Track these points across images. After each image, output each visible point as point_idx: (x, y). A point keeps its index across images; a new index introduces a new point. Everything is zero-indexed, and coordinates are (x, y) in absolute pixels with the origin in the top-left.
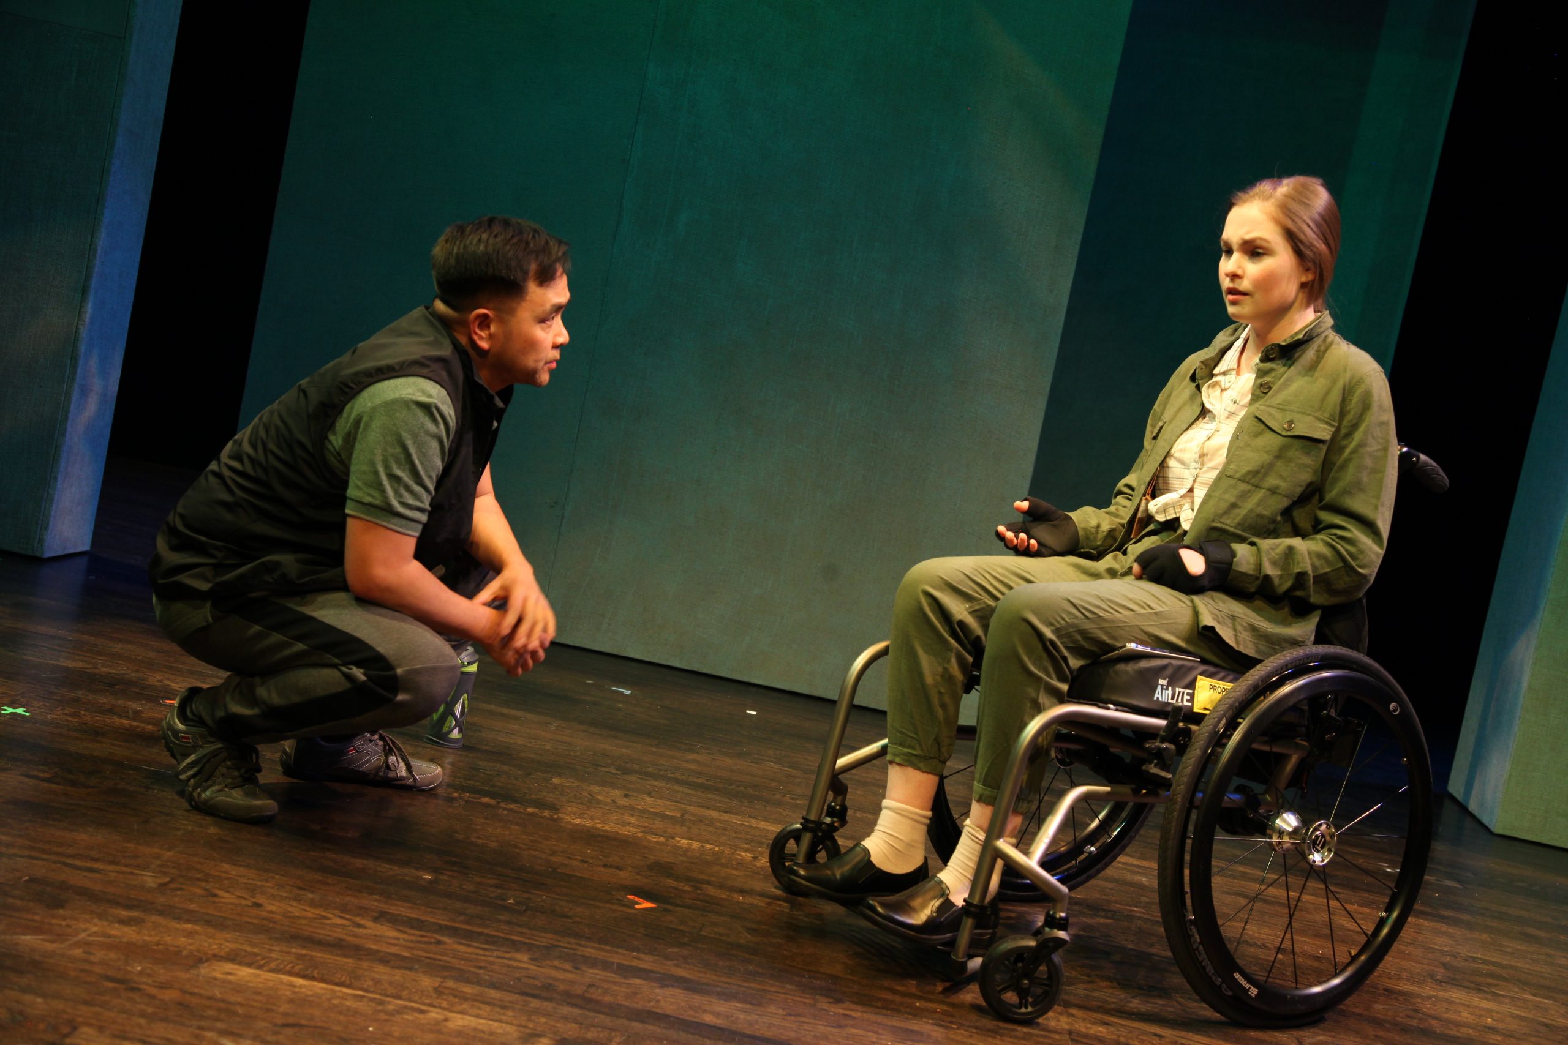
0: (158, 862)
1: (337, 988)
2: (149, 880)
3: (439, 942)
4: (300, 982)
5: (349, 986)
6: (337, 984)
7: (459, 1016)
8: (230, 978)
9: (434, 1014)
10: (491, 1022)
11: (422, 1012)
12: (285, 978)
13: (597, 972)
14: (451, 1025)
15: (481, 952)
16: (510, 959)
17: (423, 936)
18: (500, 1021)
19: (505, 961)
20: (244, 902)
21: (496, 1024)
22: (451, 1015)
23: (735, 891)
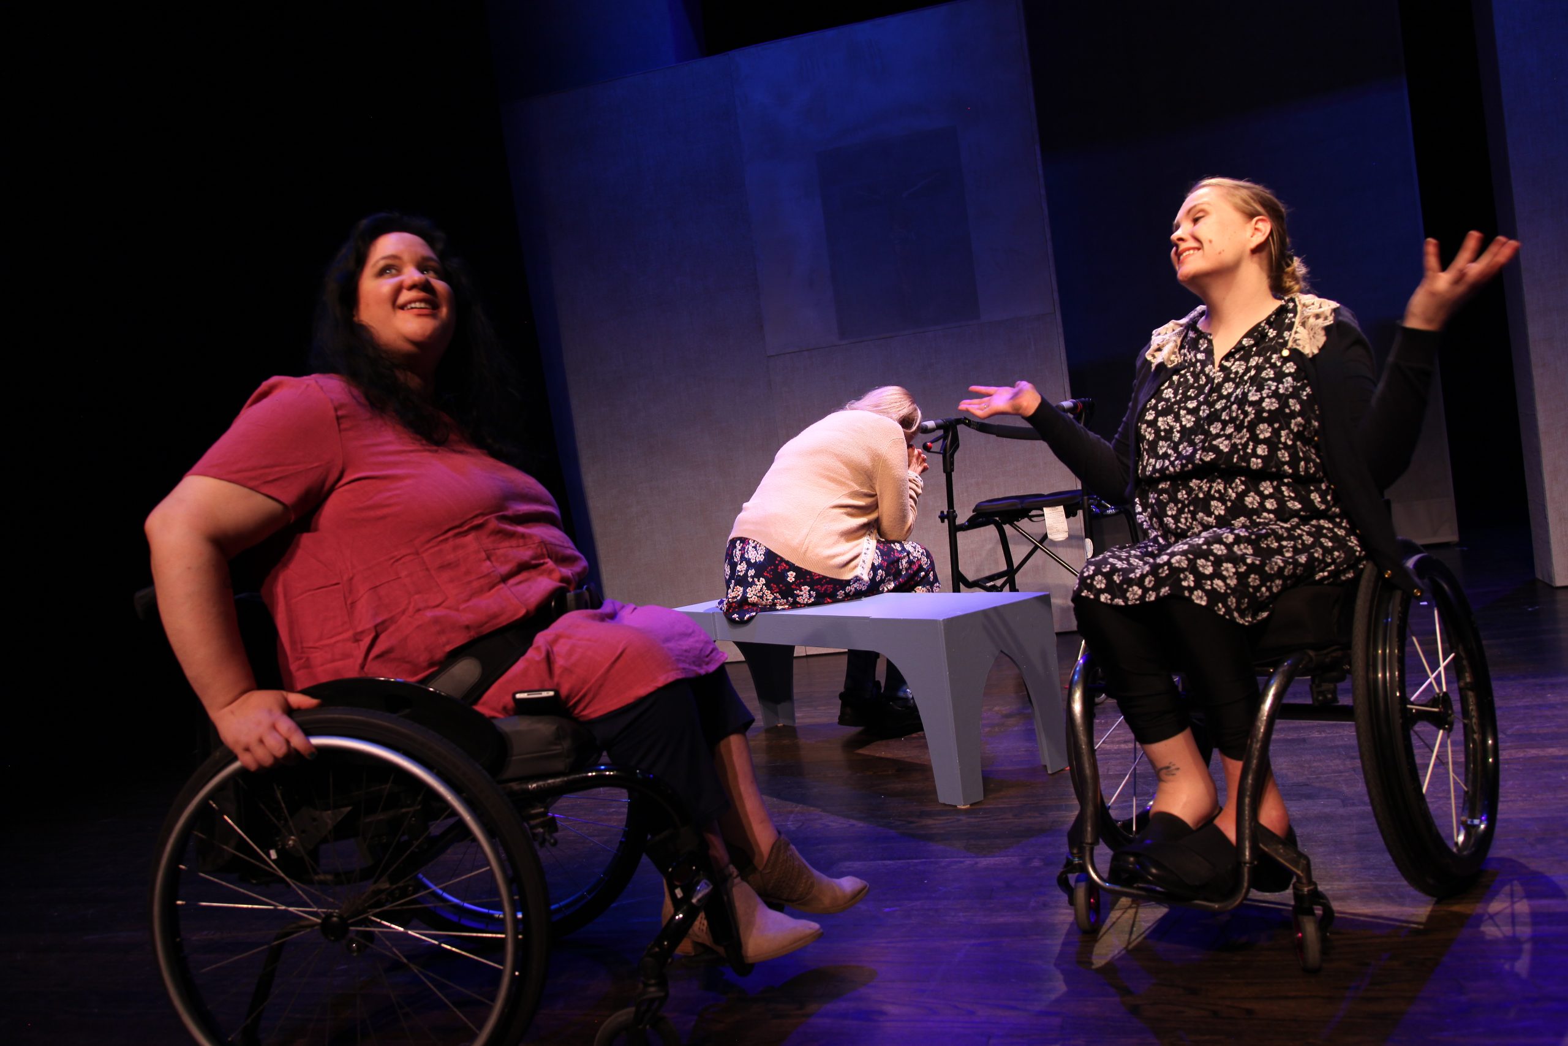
0: (793, 816)
1: (910, 861)
2: (791, 826)
3: (959, 820)
4: (889, 862)
5: (916, 858)
6: (909, 859)
7: (983, 859)
8: (850, 869)
9: (968, 862)
10: (1002, 858)
11: (961, 862)
12: (880, 862)
13: (1054, 813)
14: (979, 865)
15: (985, 819)
16: (1002, 819)
17: (948, 819)
18: (1008, 856)
19: (999, 821)
20: (845, 826)
21: (1005, 858)
22: (978, 860)
23: (1121, 743)
